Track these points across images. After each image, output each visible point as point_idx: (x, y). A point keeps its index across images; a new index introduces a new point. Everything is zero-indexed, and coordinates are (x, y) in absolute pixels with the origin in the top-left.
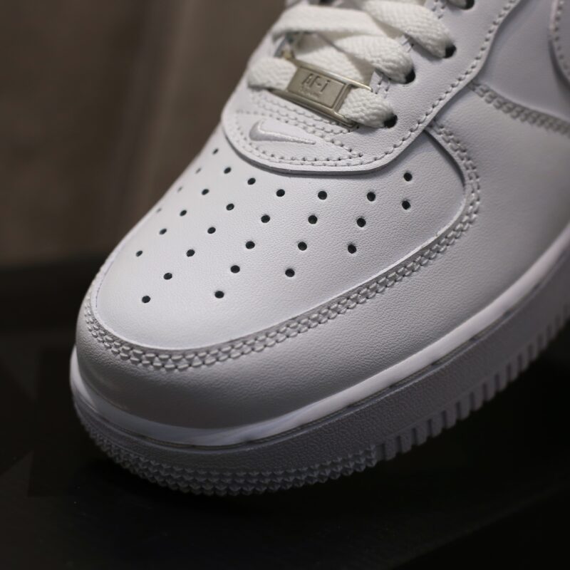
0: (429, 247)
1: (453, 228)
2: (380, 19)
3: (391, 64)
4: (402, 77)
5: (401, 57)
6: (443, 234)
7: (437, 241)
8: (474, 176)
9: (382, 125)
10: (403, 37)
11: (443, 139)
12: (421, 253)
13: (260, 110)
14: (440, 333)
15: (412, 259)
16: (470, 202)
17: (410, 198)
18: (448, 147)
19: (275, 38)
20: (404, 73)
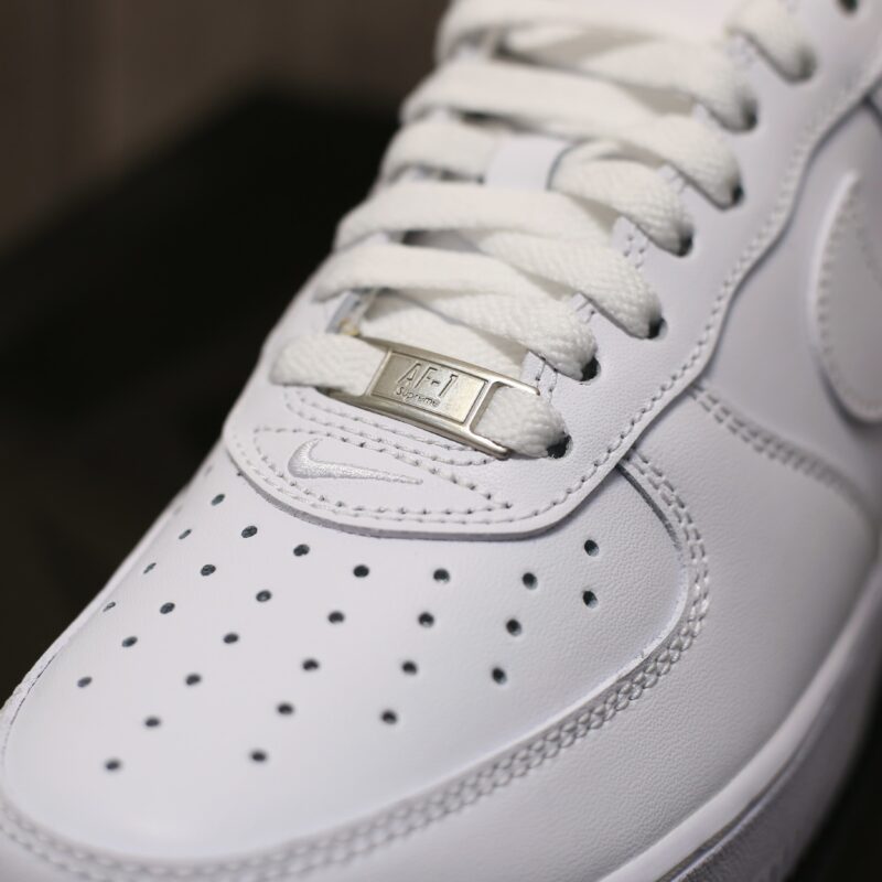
0: (630, 677)
1: (666, 645)
2: (530, 268)
3: (560, 343)
4: (577, 368)
5: (576, 332)
6: (652, 654)
7: (642, 667)
8: (698, 552)
9: (546, 453)
10: (579, 296)
11: (650, 481)
12: (616, 689)
13: (307, 425)
14: (650, 836)
15: (603, 698)
16: (692, 600)
17: (594, 586)
18: (656, 496)
19: (323, 299)
20: (580, 361)
